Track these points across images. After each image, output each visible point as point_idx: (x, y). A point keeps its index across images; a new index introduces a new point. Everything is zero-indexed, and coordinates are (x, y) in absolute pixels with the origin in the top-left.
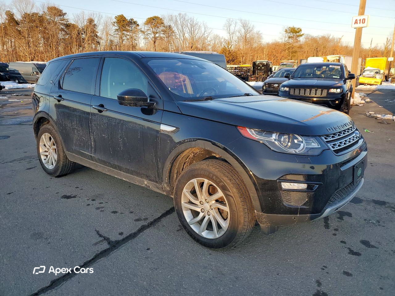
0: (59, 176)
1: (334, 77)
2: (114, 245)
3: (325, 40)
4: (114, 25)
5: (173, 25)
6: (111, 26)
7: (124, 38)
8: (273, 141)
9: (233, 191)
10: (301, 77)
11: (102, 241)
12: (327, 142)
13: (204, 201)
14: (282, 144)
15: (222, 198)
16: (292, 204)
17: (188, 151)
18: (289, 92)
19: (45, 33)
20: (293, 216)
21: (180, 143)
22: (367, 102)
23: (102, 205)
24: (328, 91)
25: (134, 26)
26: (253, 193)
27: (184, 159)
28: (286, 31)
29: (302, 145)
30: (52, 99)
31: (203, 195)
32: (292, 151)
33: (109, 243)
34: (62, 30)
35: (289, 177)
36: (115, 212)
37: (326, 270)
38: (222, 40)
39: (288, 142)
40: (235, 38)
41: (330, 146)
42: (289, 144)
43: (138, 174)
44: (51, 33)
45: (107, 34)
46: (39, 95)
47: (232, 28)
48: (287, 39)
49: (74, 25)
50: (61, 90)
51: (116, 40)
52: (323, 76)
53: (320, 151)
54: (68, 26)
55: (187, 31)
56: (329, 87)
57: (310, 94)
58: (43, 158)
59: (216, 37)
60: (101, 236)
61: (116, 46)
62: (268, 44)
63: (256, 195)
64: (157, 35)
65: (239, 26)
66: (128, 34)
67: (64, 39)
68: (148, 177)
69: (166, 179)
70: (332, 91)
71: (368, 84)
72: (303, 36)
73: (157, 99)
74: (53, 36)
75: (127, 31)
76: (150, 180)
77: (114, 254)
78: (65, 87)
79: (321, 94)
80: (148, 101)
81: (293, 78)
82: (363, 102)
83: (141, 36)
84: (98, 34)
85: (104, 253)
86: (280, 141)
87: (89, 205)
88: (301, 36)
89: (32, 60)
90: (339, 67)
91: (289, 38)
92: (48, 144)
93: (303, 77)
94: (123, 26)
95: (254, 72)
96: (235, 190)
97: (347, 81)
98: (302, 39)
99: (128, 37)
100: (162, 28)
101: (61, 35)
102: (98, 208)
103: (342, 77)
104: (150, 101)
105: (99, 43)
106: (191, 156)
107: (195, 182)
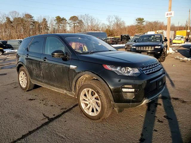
0: (28, 91)
1: (157, 41)
2: (51, 120)
3: (156, 23)
4: (55, 21)
5: (82, 20)
6: (54, 21)
7: (60, 27)
8: (118, 70)
9: (102, 94)
10: (142, 42)
11: (45, 118)
12: (143, 70)
13: (90, 99)
14: (122, 72)
15: (97, 97)
16: (128, 98)
17: (82, 76)
18: (136, 49)
19: (24, 26)
20: (128, 104)
21: (78, 73)
22: (176, 52)
23: (47, 103)
24: (154, 47)
25: (64, 21)
26: (110, 94)
27: (81, 80)
28: (136, 20)
29: (131, 72)
30: (24, 56)
31: (89, 96)
32: (127, 74)
33: (48, 119)
34: (32, 24)
35: (126, 86)
36: (52, 106)
37: (146, 129)
38: (106, 26)
39: (125, 71)
40: (112, 24)
41: (144, 72)
42: (126, 72)
43: (61, 88)
44: (26, 26)
45: (52, 25)
46: (19, 55)
47: (111, 20)
48: (137, 23)
49: (37, 22)
50: (28, 52)
51: (56, 28)
52: (153, 40)
53: (139, 74)
54: (34, 22)
55: (89, 22)
56: (155, 46)
57: (146, 49)
58: (21, 82)
59: (103, 24)
60: (45, 116)
61: (56, 30)
62: (128, 26)
63: (111, 95)
64: (75, 25)
65: (114, 19)
66: (62, 24)
67: (32, 28)
68: (66, 89)
69: (73, 89)
70: (156, 47)
71: (178, 43)
72: (145, 22)
73: (69, 54)
74: (27, 27)
75: (61, 23)
76: (67, 90)
77: (51, 124)
78: (30, 50)
79: (151, 49)
80: (65, 55)
81: (138, 42)
82: (174, 52)
83: (68, 25)
84: (48, 26)
85: (46, 124)
86: (121, 70)
87: (41, 103)
88: (144, 22)
89: (18, 39)
90: (160, 36)
91: (138, 23)
92: (23, 76)
93: (143, 41)
94: (59, 21)
95: (122, 40)
96: (102, 93)
97: (164, 42)
98: (144, 23)
99: (62, 26)
100: (77, 21)
101: (31, 27)
102: (45, 104)
103: (161, 40)
104: (66, 55)
105: (48, 29)
106: (85, 79)
107: (85, 90)
